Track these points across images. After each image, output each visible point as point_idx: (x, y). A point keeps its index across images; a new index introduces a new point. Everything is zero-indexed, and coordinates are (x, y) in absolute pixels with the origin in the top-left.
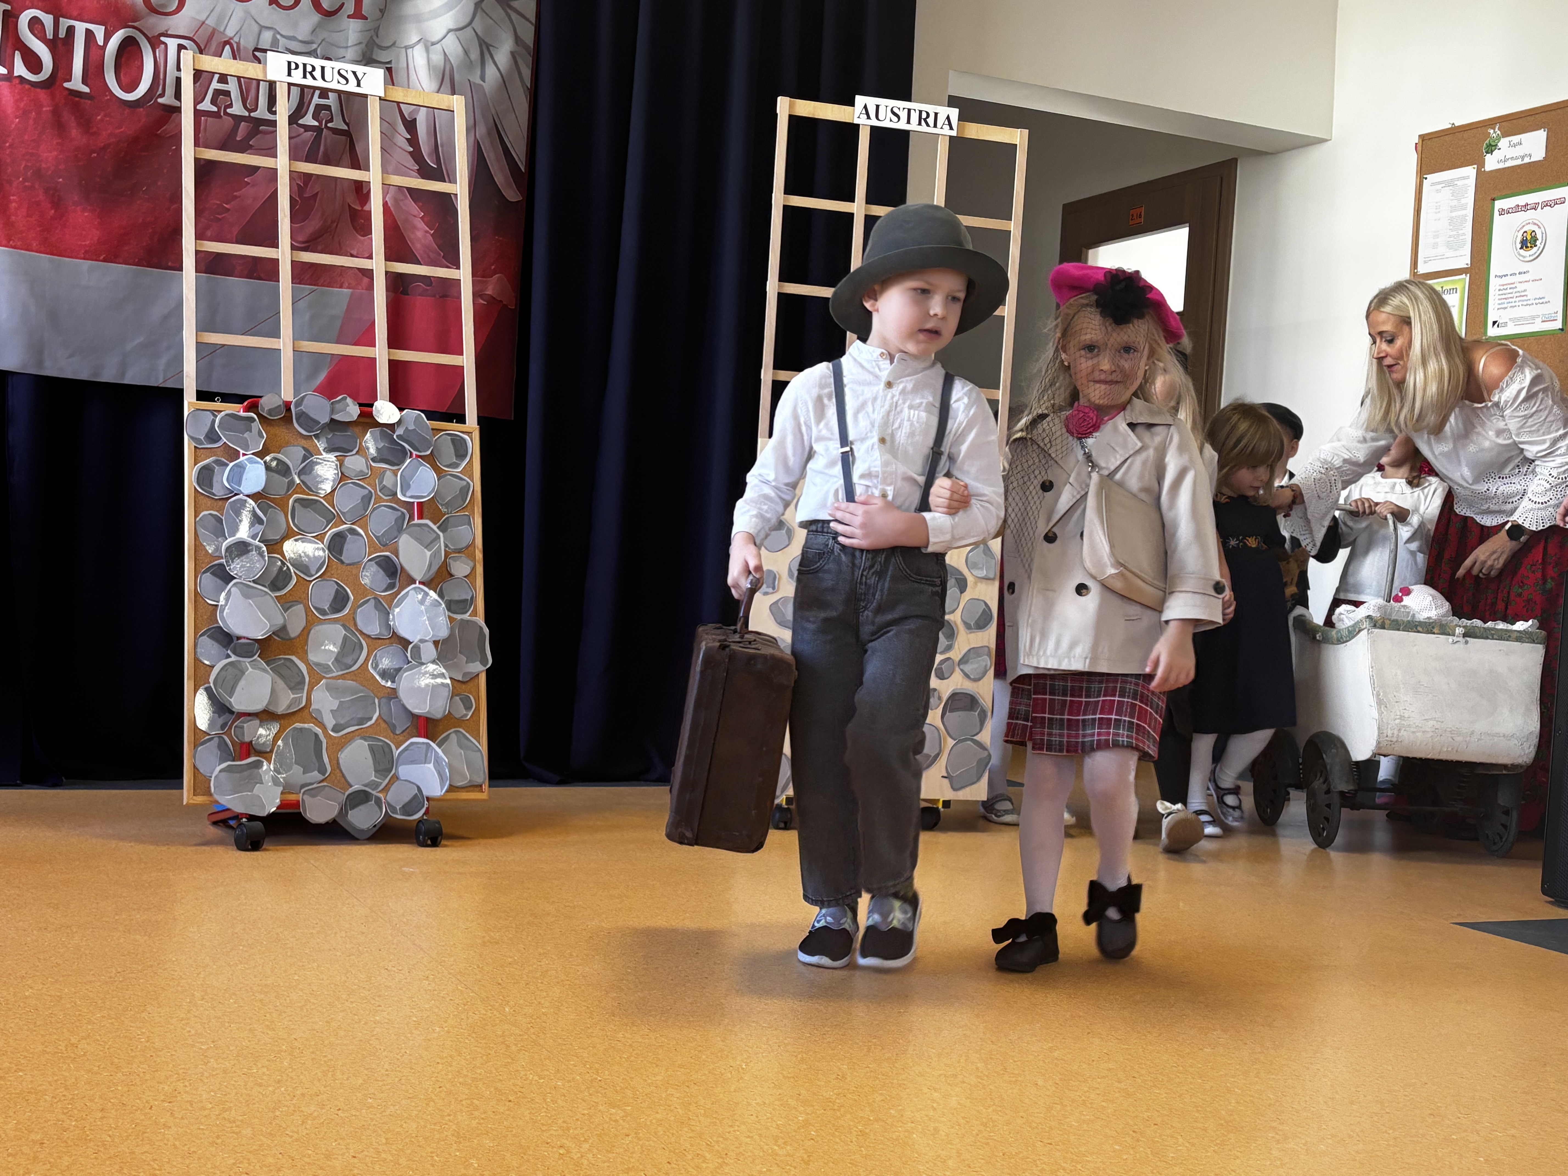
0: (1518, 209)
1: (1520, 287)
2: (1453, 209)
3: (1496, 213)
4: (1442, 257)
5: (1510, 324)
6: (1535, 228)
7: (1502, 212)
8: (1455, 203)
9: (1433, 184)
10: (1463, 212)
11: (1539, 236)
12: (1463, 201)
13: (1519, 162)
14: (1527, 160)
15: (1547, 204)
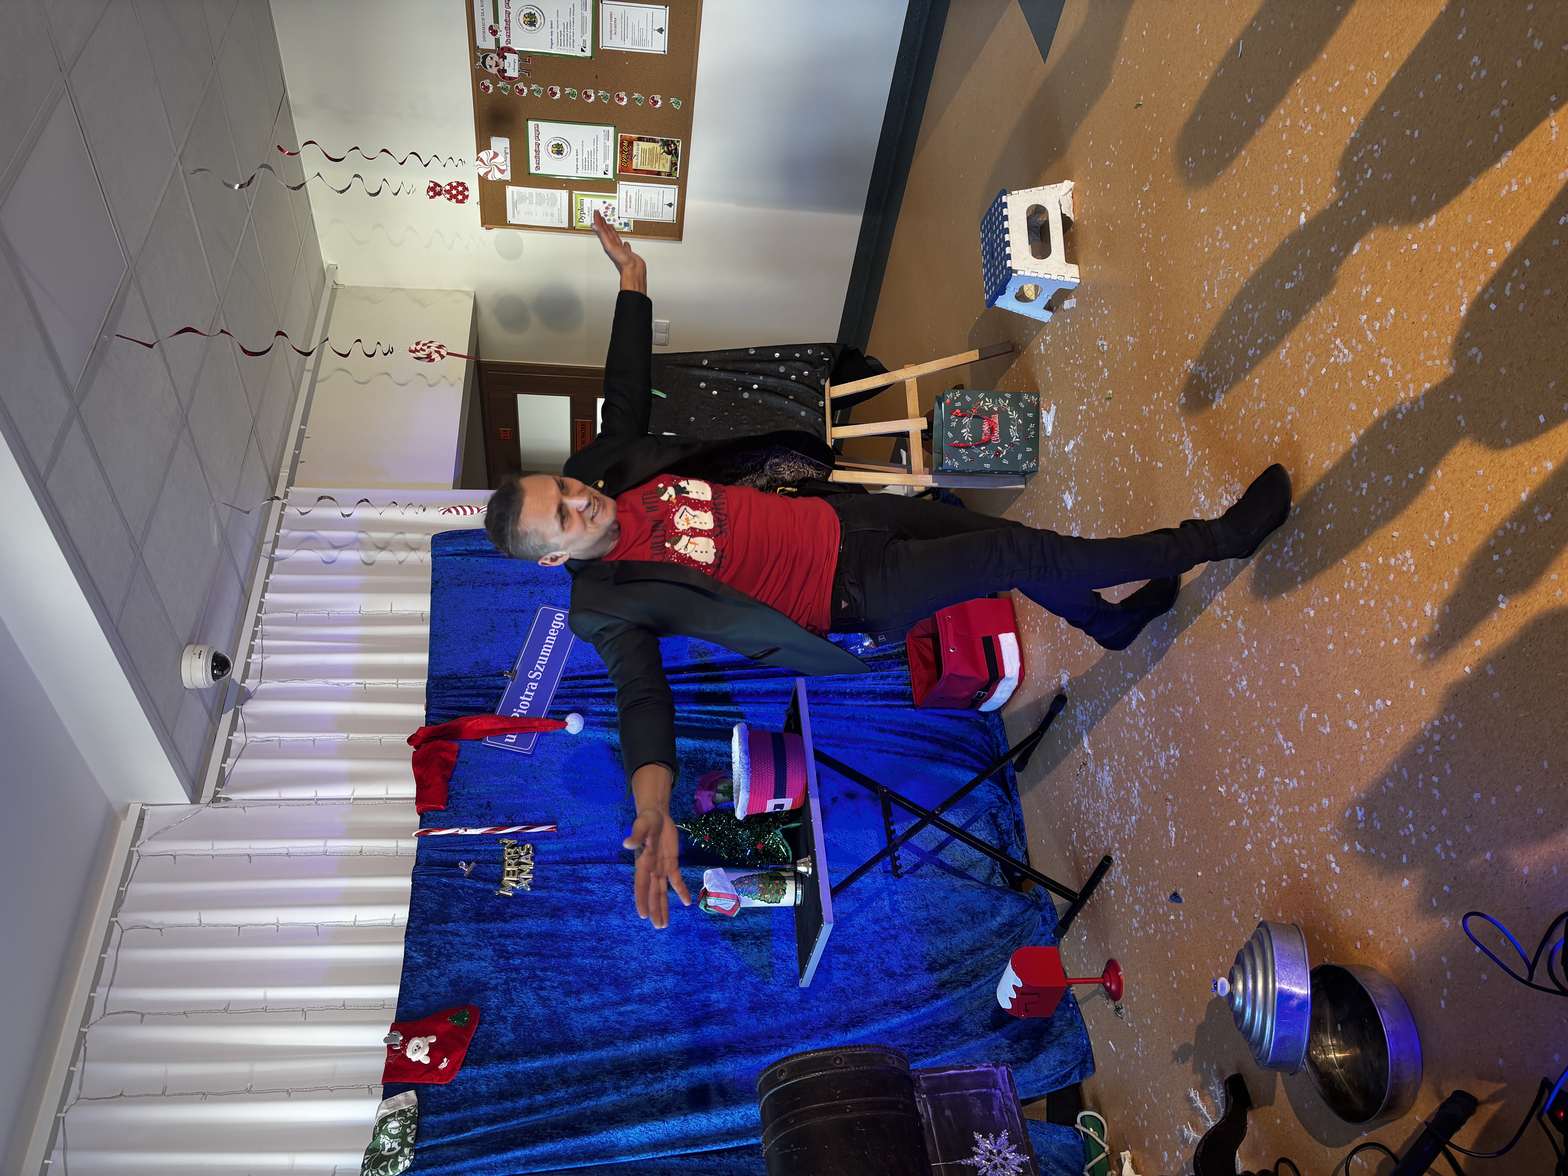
0: (537, 157)
1: (586, 155)
2: (531, 203)
3: (538, 172)
4: (560, 210)
5: (607, 163)
6: (551, 145)
7: (538, 168)
8: (527, 201)
9: (514, 217)
10: (534, 195)
11: (556, 142)
12: (527, 195)
13: (508, 156)
14: (508, 151)
15: (537, 137)
